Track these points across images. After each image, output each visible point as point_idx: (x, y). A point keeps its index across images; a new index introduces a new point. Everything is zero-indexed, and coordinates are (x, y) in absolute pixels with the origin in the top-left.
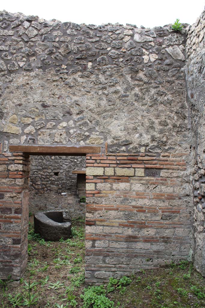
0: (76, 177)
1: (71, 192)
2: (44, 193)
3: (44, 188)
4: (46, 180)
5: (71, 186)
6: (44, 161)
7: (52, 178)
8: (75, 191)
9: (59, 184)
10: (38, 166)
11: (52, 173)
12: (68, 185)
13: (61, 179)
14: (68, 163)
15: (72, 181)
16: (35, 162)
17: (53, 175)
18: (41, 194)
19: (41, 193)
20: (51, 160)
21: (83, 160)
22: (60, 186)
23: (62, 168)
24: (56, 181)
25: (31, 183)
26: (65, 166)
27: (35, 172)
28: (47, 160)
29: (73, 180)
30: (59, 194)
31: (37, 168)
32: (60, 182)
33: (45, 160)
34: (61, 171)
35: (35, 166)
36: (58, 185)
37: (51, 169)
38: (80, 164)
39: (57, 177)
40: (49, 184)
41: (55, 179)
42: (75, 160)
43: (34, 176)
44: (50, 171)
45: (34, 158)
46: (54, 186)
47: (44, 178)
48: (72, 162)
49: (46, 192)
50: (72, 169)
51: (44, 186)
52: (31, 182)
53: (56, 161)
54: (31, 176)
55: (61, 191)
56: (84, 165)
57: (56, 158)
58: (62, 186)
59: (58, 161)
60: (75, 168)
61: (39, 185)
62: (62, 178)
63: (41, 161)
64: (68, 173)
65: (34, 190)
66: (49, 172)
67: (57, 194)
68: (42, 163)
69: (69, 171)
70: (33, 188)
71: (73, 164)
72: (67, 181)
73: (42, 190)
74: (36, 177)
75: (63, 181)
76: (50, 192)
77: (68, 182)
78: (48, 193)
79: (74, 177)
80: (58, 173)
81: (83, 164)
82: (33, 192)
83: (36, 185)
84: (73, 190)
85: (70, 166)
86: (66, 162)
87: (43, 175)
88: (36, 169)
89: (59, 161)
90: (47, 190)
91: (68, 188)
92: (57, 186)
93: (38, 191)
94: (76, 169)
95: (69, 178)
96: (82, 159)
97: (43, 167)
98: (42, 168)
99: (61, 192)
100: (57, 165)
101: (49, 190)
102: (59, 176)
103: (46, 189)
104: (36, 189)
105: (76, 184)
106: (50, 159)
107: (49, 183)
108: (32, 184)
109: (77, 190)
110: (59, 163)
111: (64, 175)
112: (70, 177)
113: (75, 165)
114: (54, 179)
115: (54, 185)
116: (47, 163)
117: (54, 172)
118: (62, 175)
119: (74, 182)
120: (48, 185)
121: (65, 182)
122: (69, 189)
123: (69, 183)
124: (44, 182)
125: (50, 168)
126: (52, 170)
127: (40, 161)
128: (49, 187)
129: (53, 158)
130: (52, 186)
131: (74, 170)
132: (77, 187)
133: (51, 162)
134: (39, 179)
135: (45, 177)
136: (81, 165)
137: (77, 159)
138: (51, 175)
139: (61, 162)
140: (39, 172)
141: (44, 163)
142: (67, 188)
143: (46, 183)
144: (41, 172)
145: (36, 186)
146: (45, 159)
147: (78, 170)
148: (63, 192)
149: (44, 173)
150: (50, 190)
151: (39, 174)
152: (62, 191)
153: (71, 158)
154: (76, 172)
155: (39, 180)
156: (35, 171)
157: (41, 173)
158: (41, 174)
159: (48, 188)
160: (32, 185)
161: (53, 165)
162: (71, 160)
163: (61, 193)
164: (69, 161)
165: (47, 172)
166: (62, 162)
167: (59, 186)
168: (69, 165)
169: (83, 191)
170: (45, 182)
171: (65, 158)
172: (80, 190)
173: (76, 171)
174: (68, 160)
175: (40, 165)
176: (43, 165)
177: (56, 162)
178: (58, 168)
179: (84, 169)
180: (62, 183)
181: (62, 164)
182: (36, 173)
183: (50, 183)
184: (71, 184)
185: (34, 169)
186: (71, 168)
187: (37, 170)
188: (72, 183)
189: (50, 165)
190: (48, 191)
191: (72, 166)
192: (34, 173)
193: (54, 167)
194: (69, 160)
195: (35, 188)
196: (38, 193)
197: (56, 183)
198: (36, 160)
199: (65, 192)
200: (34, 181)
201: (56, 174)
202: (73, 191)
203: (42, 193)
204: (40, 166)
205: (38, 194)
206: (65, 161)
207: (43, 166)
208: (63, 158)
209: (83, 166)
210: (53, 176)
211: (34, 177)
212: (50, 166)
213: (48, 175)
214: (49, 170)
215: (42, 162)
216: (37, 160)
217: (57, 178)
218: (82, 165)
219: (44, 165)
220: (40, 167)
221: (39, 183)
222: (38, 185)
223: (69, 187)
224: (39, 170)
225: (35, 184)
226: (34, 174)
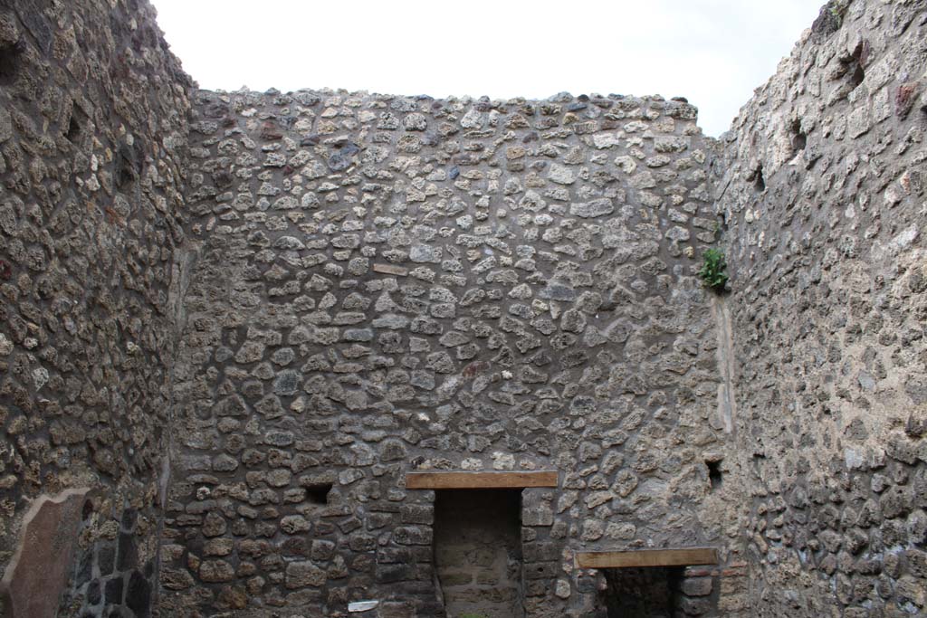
0: (428, 507)
1: (404, 595)
2: (247, 602)
3: (247, 576)
4: (260, 528)
5: (402, 558)
6: (252, 426)
7: (292, 518)
8: (426, 592)
9: (334, 553)
10: (215, 454)
11: (293, 491)
12: (383, 557)
13: (342, 523)
14: (382, 433)
15: (405, 533)
16: (205, 428)
17: (298, 499)
18: (231, 609)
19: (233, 607)
20: (287, 418)
21: (464, 413)
22: (339, 560)
23: (348, 458)
24: (316, 537)
25: (179, 548)
26: (366, 447)
27: (198, 485)
28: (269, 415)
29: (411, 524)
30: (331, 608)
31: (208, 462)
32: (342, 539)
33: (255, 417)
34: (346, 477)
35: (200, 451)
36: (326, 556)
37: (288, 467)
38: (447, 437)
39: (321, 510)
40: (276, 550)
41: (313, 526)
42: (423, 416)
43: (193, 506)
44: (281, 478)
45: (196, 407)
46: (308, 564)
47: (247, 518)
48: (403, 423)
49: (258, 600)
50: (402, 465)
51: (249, 565)
52: (178, 541)
53: (314, 421)
54: (180, 507)
55: (343, 589)
56: (472, 440)
57: (316, 407)
58: (348, 561)
59: (324, 421)
60: (421, 461)
61: (222, 557)
62: (350, 515)
63: (235, 422)
64: (380, 489)
65: (193, 591)
66: (279, 484)
67: (325, 610)
68: (241, 437)
69: (384, 477)
70: (187, 574)
71: (407, 434)
72: (376, 533)
73: (239, 590)
74: (206, 512)
75: (356, 535)
76: (281, 600)
77: (382, 540)
78: (273, 604)
79: (415, 510)
80: (328, 487)
81: (465, 435)
82: (187, 600)
83: (203, 559)
84: (414, 585)
85: (396, 448)
86: (369, 427)
87: (245, 502)
88: (205, 471)
89: (333, 421)
90: (265, 589)
91: (386, 575)
92: (324, 565)
93: (216, 593)
94: (427, 464)
95: (390, 515)
96: (458, 407)
97: (246, 456)
98: (236, 463)
99: (343, 597)
100: (320, 445)
101: (276, 584)
102: (334, 508)
103: (260, 581)
104: (207, 583)
105: (429, 548)
106: (282, 411)
107: (279, 545)
108: (185, 553)
109: (437, 583)
110: (332, 434)
111: (362, 498)
112: (396, 512)
113: (423, 443)
114: (307, 526)
115: (307, 557)
116: (268, 434)
117: (302, 486)
118: (352, 500)
119: (416, 536)
120: (269, 559)
121: (365, 537)
122: (389, 579)
123: (388, 544)
124: (247, 543)
125: (286, 462)
126: (295, 474)
127: (231, 422)
128: (280, 567)
129: (299, 408)
130: (293, 563)
131: (414, 467)
132: (434, 563)
133: (286, 427)
134: (219, 525)
135: (252, 513)
136: (454, 441)
137: (430, 409)
138: (287, 503)
139: (340, 425)
140: (222, 487)
141: (250, 435)
142: (380, 571)
143: (263, 548)
144: (235, 483)
145: (204, 566)
146: (254, 410)
147: (439, 467)
148: (356, 594)
149: (251, 490)
150: (285, 589)
151: (225, 495)
152: (350, 591)
153: (398, 405)
154: (430, 483)
155: (223, 529)
156: (198, 478)
157: (235, 490)
158: (232, 498)
159: (273, 575)
160: (181, 561)
161: (299, 444)
162: (397, 417)
163: (345, 603)
164: (386, 420)
165: (269, 486)
166: (348, 429)
167: (330, 561)
168: (386, 442)
169: (467, 582)
170: (254, 540)
171: (364, 407)
172: (448, 577)
173: (430, 475)
174: (384, 417)
175: (228, 445)
176: (243, 445)
177: (314, 427)
178: (327, 463)
179: (472, 460)
180: (347, 544)
181: (348, 438)
182: (207, 489)
183: (284, 546)
184: (402, 549)
185: (197, 471)
186: (396, 460)
187: (214, 472)
188: (409, 541)
189: (281, 448)
190: (275, 590)
191: (402, 445)
192: (195, 493)
193: (307, 456)
194: (389, 413)
195: (197, 574)
196: (216, 605)
197: (317, 543)
198: (208, 417)
199: (366, 597)
200: (193, 537)
201: (318, 494)
202: (415, 592)
203: (239, 604)
204: (228, 453)
205: (216, 610)
206: (367, 419)
207: (243, 450)
208: (353, 407)
209: (464, 448)
210: (301, 508)
211: (196, 515)
212: (282, 453)
213: (274, 504)
214: (277, 472)
215: (237, 430)
216: (213, 421)
217: (323, 518)
218: (462, 441)
219: (250, 446)
220: (229, 459)
221: (223, 550)
222: (218, 556)
223: (390, 568)
224: (225, 473)
225: (199, 552)
226: (198, 500)
